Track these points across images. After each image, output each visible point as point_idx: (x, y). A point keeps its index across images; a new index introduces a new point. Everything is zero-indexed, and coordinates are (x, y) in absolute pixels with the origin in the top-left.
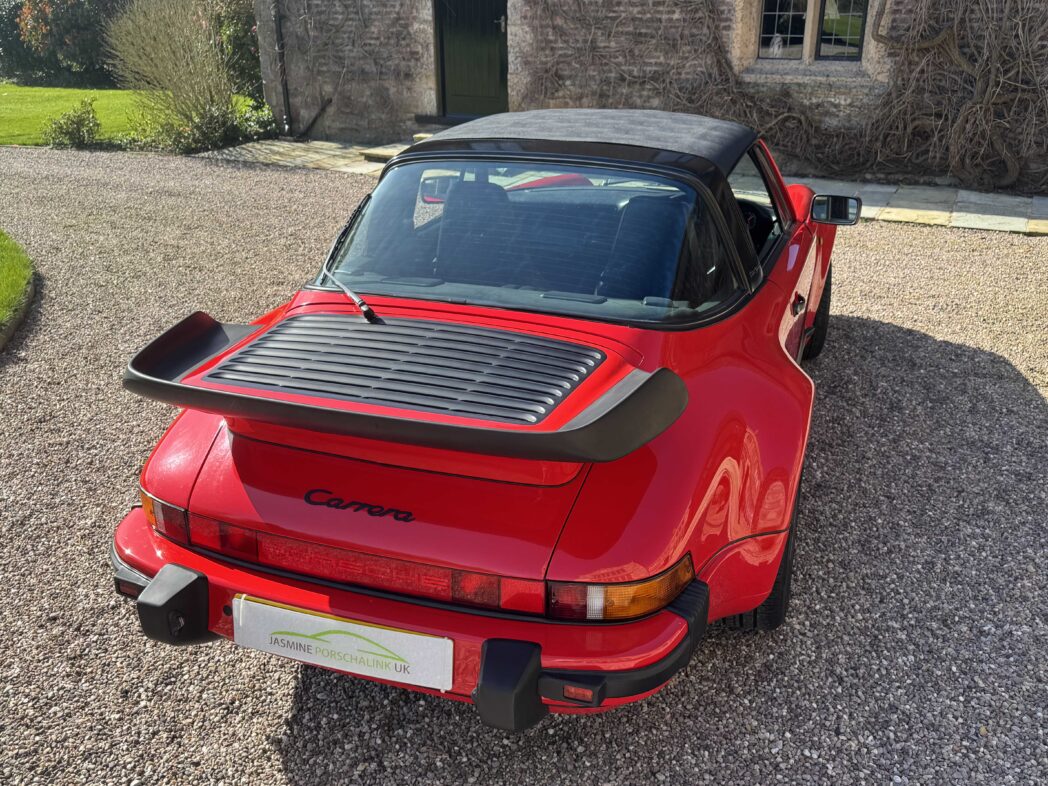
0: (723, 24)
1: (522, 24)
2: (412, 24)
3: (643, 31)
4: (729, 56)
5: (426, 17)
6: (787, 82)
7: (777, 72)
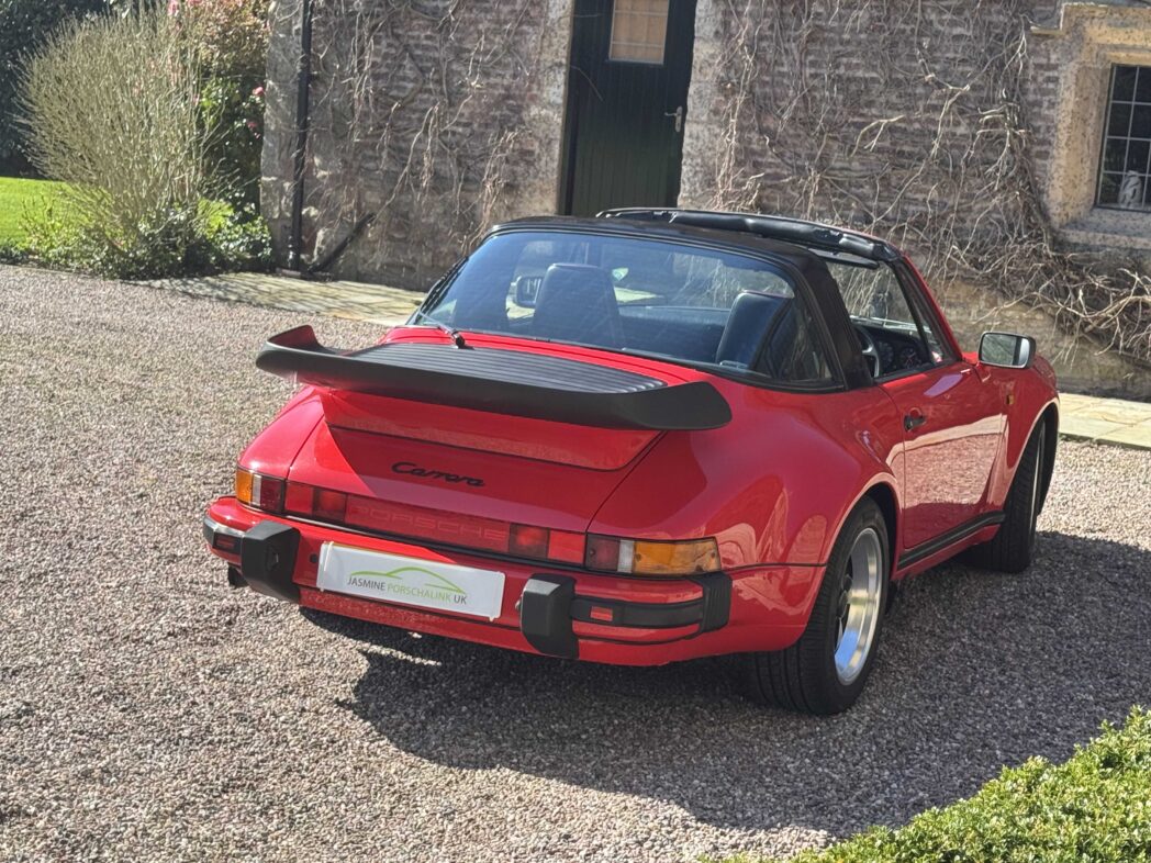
0: (1037, 148)
1: (710, 122)
2: (528, 106)
3: (906, 149)
4: (1045, 199)
5: (553, 98)
6: (1138, 247)
7: (1123, 231)
